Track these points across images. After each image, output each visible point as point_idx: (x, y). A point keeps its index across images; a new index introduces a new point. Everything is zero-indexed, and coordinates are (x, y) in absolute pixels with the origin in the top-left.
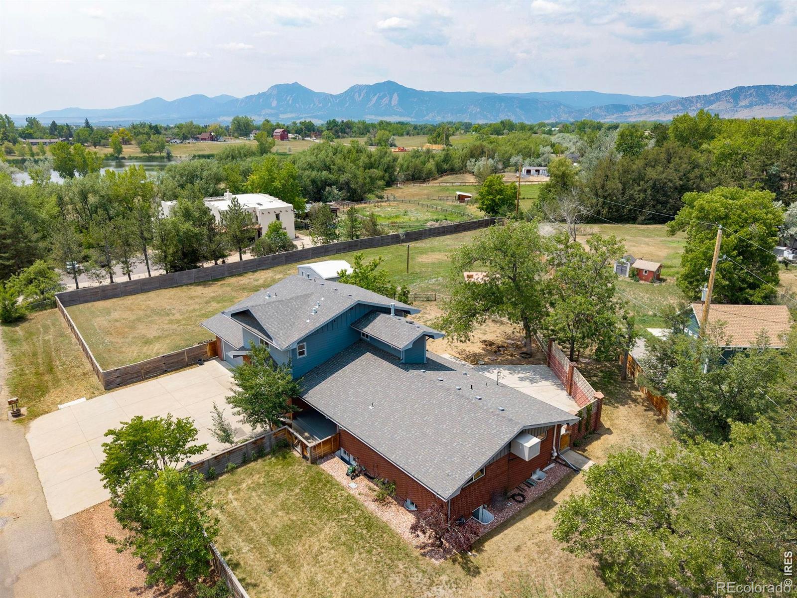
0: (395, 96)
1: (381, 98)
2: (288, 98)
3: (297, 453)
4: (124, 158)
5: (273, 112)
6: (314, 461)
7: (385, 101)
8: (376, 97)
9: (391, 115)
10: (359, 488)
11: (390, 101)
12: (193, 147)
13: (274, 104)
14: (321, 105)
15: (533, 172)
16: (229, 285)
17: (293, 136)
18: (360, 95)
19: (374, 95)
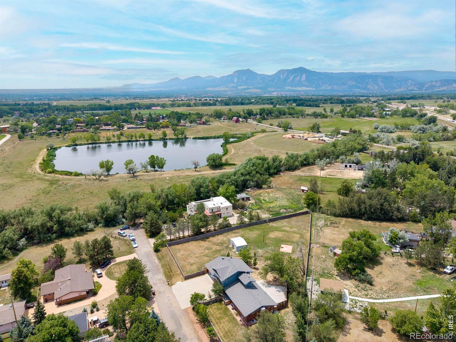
0: (304, 76)
1: (296, 77)
2: (244, 77)
3: (223, 303)
4: (167, 139)
5: (235, 85)
6: (226, 305)
7: (298, 78)
8: (293, 77)
9: (300, 86)
10: (233, 312)
11: (301, 79)
12: (196, 129)
13: (236, 81)
14: (261, 81)
15: (348, 166)
16: (211, 241)
17: (242, 120)
18: (283, 76)
19: (292, 76)
